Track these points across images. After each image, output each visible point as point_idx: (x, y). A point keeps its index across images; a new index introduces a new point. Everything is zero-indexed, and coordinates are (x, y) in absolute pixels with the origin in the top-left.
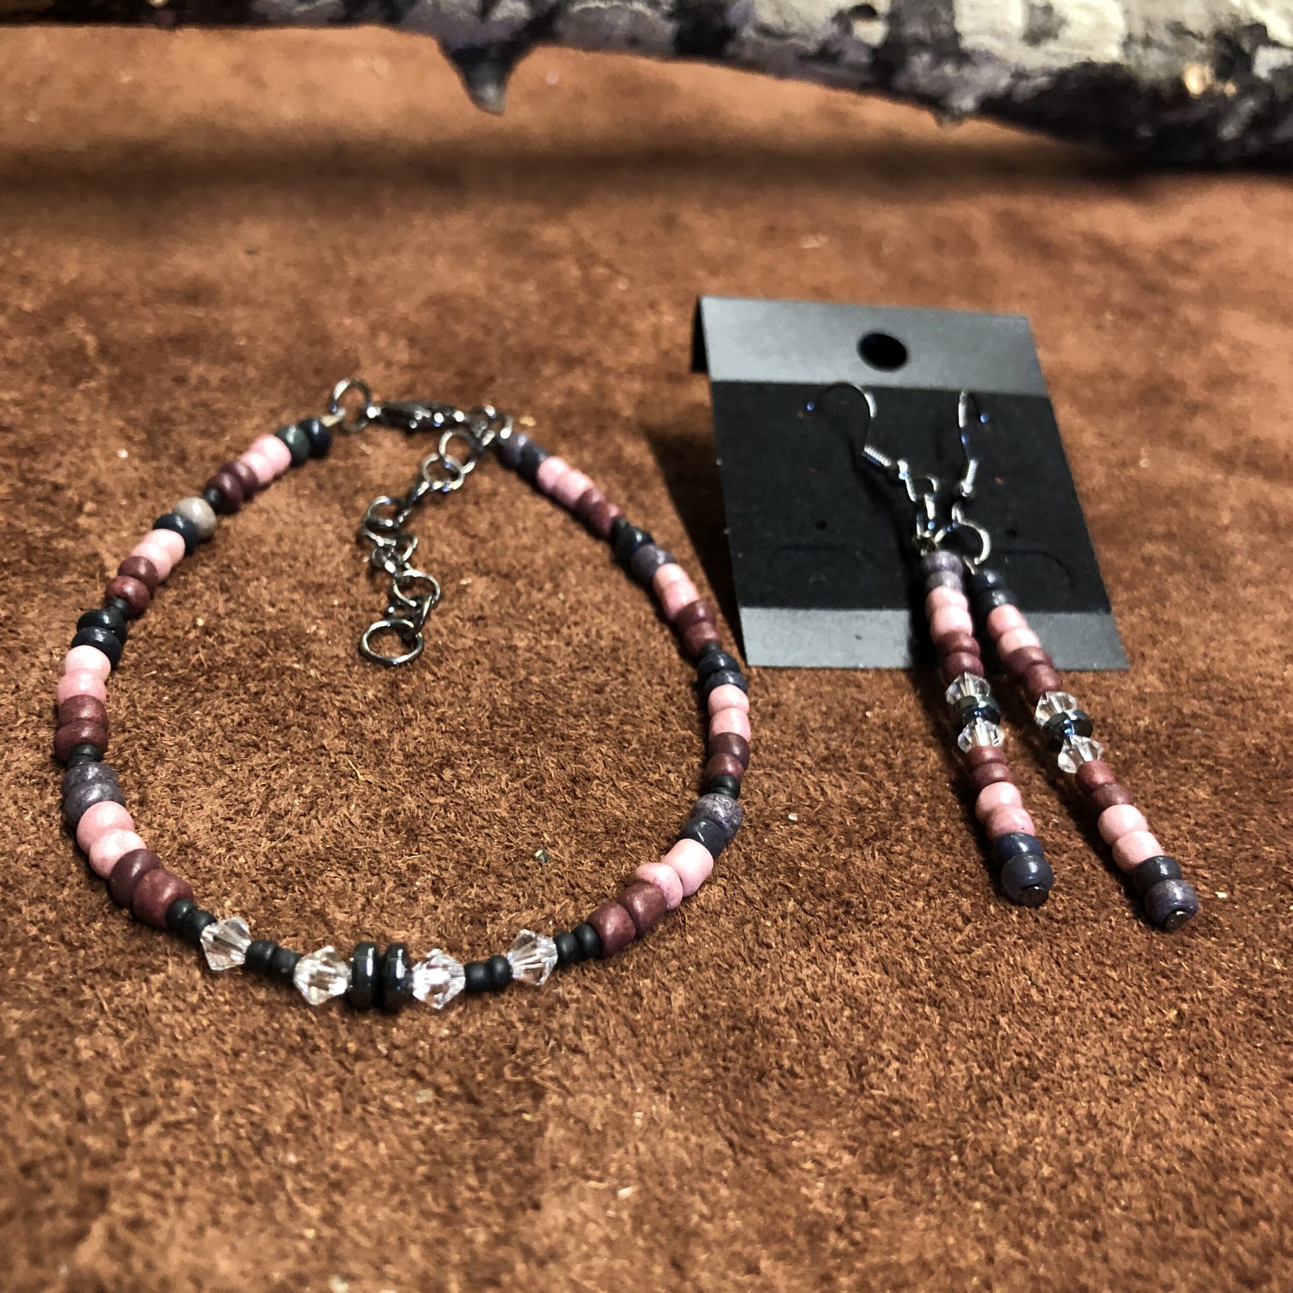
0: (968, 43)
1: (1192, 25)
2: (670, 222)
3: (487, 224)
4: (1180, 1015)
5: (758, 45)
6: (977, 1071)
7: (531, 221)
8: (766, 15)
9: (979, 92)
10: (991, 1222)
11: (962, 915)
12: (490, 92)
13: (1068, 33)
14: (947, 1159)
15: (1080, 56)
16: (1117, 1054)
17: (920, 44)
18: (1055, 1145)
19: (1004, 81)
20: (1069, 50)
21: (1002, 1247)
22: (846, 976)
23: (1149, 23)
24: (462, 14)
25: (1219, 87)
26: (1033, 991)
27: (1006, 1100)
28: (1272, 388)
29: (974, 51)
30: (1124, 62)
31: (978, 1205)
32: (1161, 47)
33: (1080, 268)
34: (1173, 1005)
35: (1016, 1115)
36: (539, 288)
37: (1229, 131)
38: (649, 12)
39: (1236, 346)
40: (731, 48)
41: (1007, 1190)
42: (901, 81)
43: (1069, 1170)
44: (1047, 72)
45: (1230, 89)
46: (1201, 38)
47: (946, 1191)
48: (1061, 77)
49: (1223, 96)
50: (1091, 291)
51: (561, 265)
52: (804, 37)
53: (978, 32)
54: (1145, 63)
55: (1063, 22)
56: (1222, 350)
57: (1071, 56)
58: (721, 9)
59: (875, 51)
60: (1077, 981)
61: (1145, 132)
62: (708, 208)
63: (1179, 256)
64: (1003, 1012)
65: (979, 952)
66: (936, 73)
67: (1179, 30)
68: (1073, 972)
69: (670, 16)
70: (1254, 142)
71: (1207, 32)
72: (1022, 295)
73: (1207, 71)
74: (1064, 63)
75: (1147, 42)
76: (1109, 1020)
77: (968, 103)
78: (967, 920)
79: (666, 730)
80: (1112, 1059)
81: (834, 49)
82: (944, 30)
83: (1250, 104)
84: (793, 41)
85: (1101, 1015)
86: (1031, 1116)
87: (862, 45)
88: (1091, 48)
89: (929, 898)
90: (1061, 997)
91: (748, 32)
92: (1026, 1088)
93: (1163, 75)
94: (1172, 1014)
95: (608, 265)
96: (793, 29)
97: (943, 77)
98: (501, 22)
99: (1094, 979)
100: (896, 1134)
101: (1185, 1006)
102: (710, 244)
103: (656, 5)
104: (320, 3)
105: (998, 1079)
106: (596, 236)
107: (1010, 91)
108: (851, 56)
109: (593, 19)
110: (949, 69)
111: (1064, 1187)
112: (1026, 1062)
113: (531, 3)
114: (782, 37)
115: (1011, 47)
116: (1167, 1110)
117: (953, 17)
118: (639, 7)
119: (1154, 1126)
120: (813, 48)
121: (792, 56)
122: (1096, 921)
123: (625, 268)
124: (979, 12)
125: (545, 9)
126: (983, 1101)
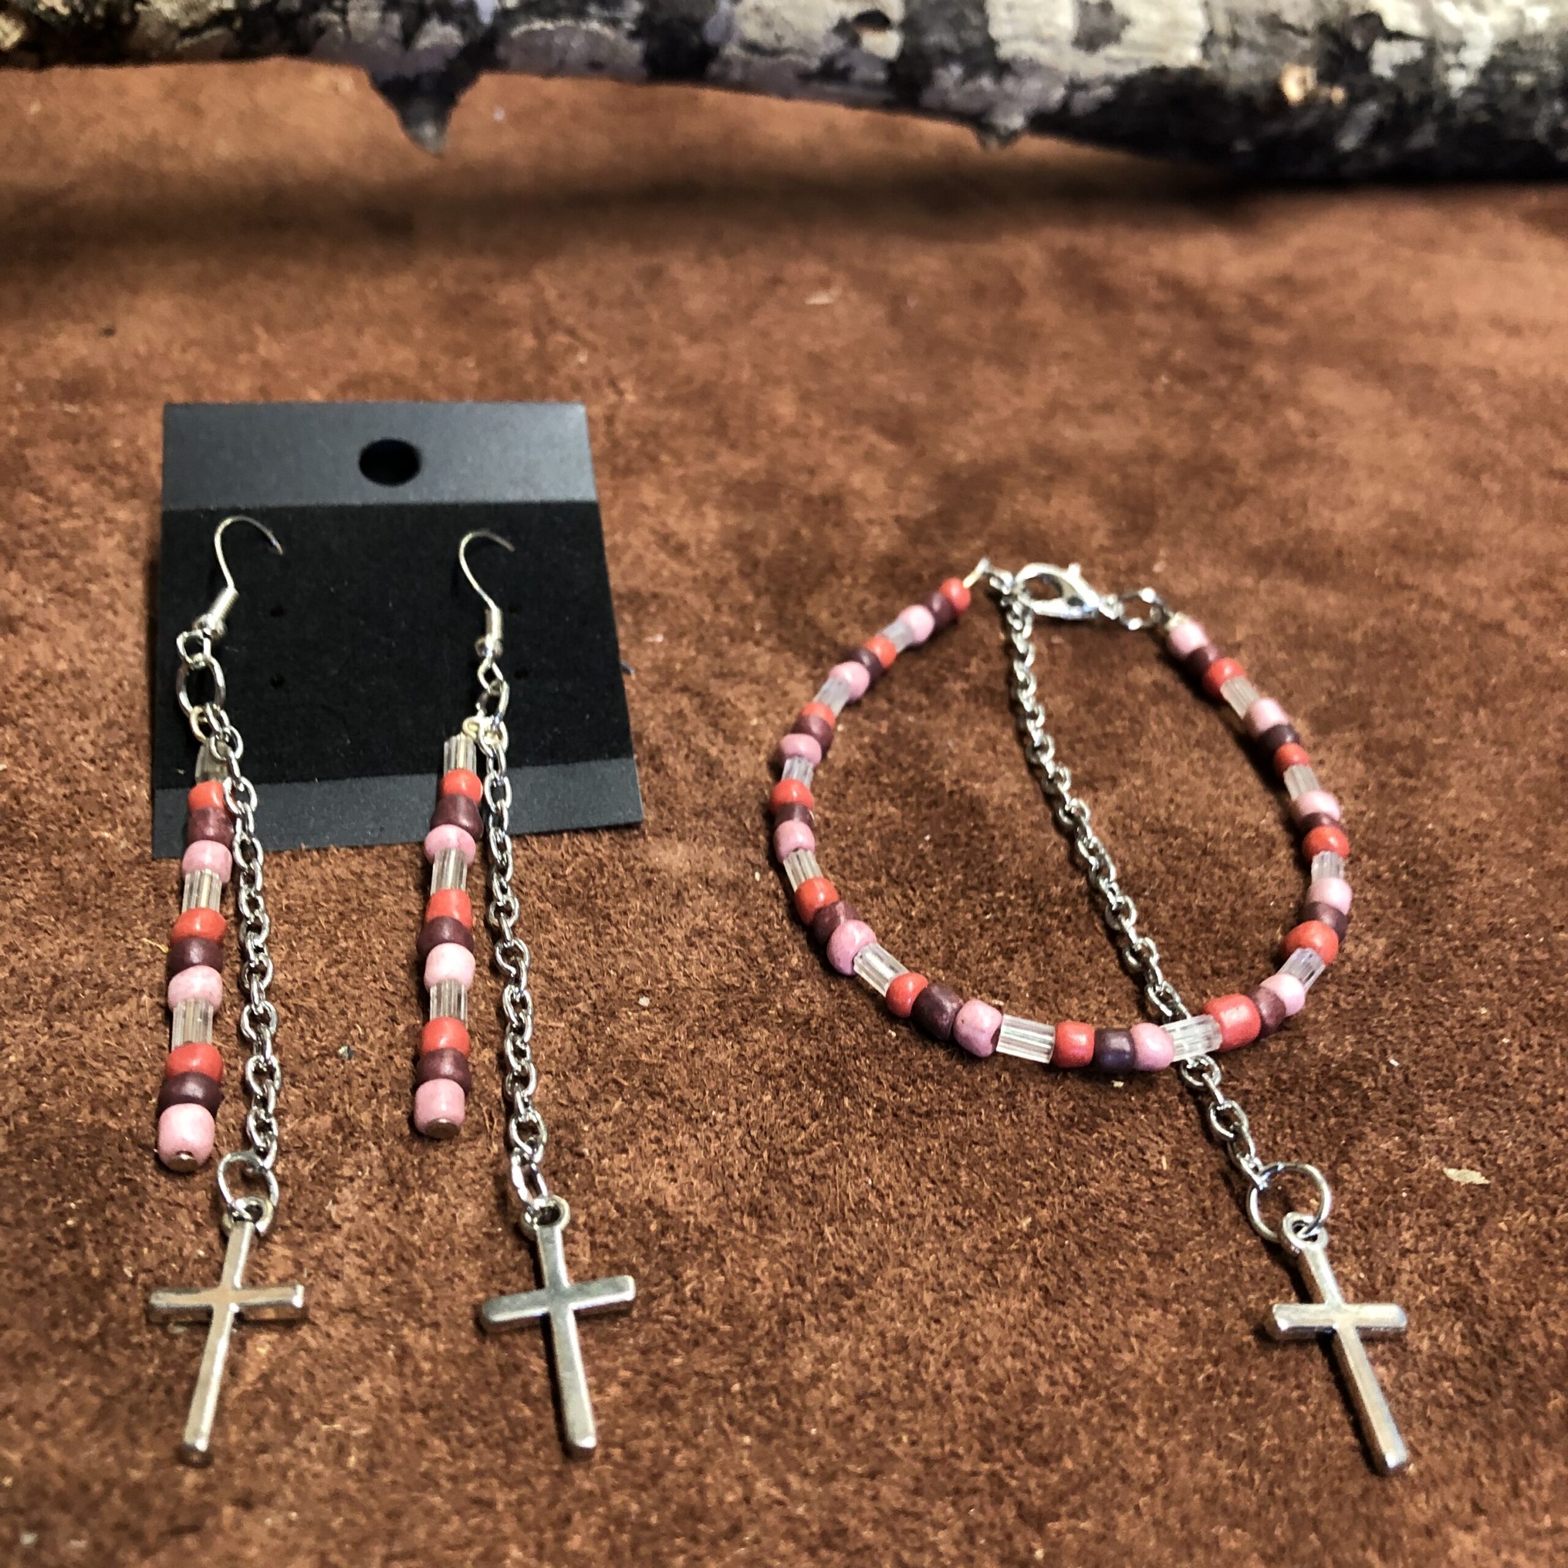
0: (1005, 51)
1: (1290, 17)
2: (653, 276)
3: (433, 284)
4: (1035, 1223)
5: (746, 64)
6: (786, 1288)
7: (488, 279)
8: (752, 30)
9: (1029, 107)
10: (756, 1458)
11: (812, 1109)
12: (429, 131)
13: (1131, 34)
14: (727, 1390)
15: (1149, 60)
16: (951, 1267)
17: (946, 56)
18: (853, 1371)
19: (1058, 94)
20: (1136, 54)
21: (763, 1486)
22: (661, 1183)
23: (1235, 17)
24: (381, 43)
25: (1324, 91)
26: (871, 1197)
27: (811, 1320)
28: (1345, 464)
29: (1014, 59)
30: (1207, 66)
31: (747, 1440)
32: (1253, 46)
33: (1143, 318)
34: (1029, 1211)
35: (817, 1337)
36: (480, 364)
37: (1349, 141)
38: (608, 32)
39: (1312, 412)
40: (714, 68)
41: (785, 1423)
42: (929, 97)
43: (860, 1399)
44: (1108, 80)
45: (1338, 94)
46: (1304, 33)
47: (718, 1425)
48: (1127, 87)
49: (1329, 102)
50: (1149, 347)
51: (514, 333)
52: (801, 52)
53: (1016, 38)
54: (1232, 65)
55: (1126, 22)
56: (1295, 418)
57: (1138, 62)
58: (696, 25)
59: (890, 66)
60: (925, 1183)
61: (1242, 146)
62: (702, 259)
63: (1272, 299)
64: (831, 1221)
65: (821, 1153)
66: (970, 86)
67: (1274, 24)
68: (923, 1174)
69: (633, 35)
70: (1383, 154)
71: (1310, 25)
72: (1065, 356)
73: (1309, 73)
74: (1131, 70)
75: (1235, 41)
76: (951, 1228)
77: (1017, 121)
78: (815, 1116)
80: (943, 1274)
81: (841, 64)
82: (975, 39)
83: (1370, 109)
84: (793, 58)
85: (943, 1221)
86: (834, 1339)
87: (872, 58)
88: (1162, 49)
89: (777, 1091)
90: (902, 1203)
91: (732, 50)
92: (836, 1307)
93: (1256, 79)
94: (1026, 1222)
95: (571, 332)
96: (787, 43)
97: (981, 91)
98: (429, 52)
99: (945, 1181)
100: (678, 1361)
101: (1044, 1212)
102: (698, 303)
103: (614, 23)
104: (207, 35)
105: (808, 1297)
106: (562, 297)
107: (1066, 104)
108: (863, 72)
109: (540, 42)
110: (986, 82)
111: (851, 1419)
112: (844, 1277)
113: (463, 27)
114: (775, 53)
115: (1060, 53)
116: (992, 1331)
117: (986, 21)
118: (595, 26)
119: (972, 1349)
120: (815, 64)
121: (790, 75)
122: (964, 1114)
123: (590, 336)
124: (1018, 13)
125: (480, 33)
126: (784, 1322)
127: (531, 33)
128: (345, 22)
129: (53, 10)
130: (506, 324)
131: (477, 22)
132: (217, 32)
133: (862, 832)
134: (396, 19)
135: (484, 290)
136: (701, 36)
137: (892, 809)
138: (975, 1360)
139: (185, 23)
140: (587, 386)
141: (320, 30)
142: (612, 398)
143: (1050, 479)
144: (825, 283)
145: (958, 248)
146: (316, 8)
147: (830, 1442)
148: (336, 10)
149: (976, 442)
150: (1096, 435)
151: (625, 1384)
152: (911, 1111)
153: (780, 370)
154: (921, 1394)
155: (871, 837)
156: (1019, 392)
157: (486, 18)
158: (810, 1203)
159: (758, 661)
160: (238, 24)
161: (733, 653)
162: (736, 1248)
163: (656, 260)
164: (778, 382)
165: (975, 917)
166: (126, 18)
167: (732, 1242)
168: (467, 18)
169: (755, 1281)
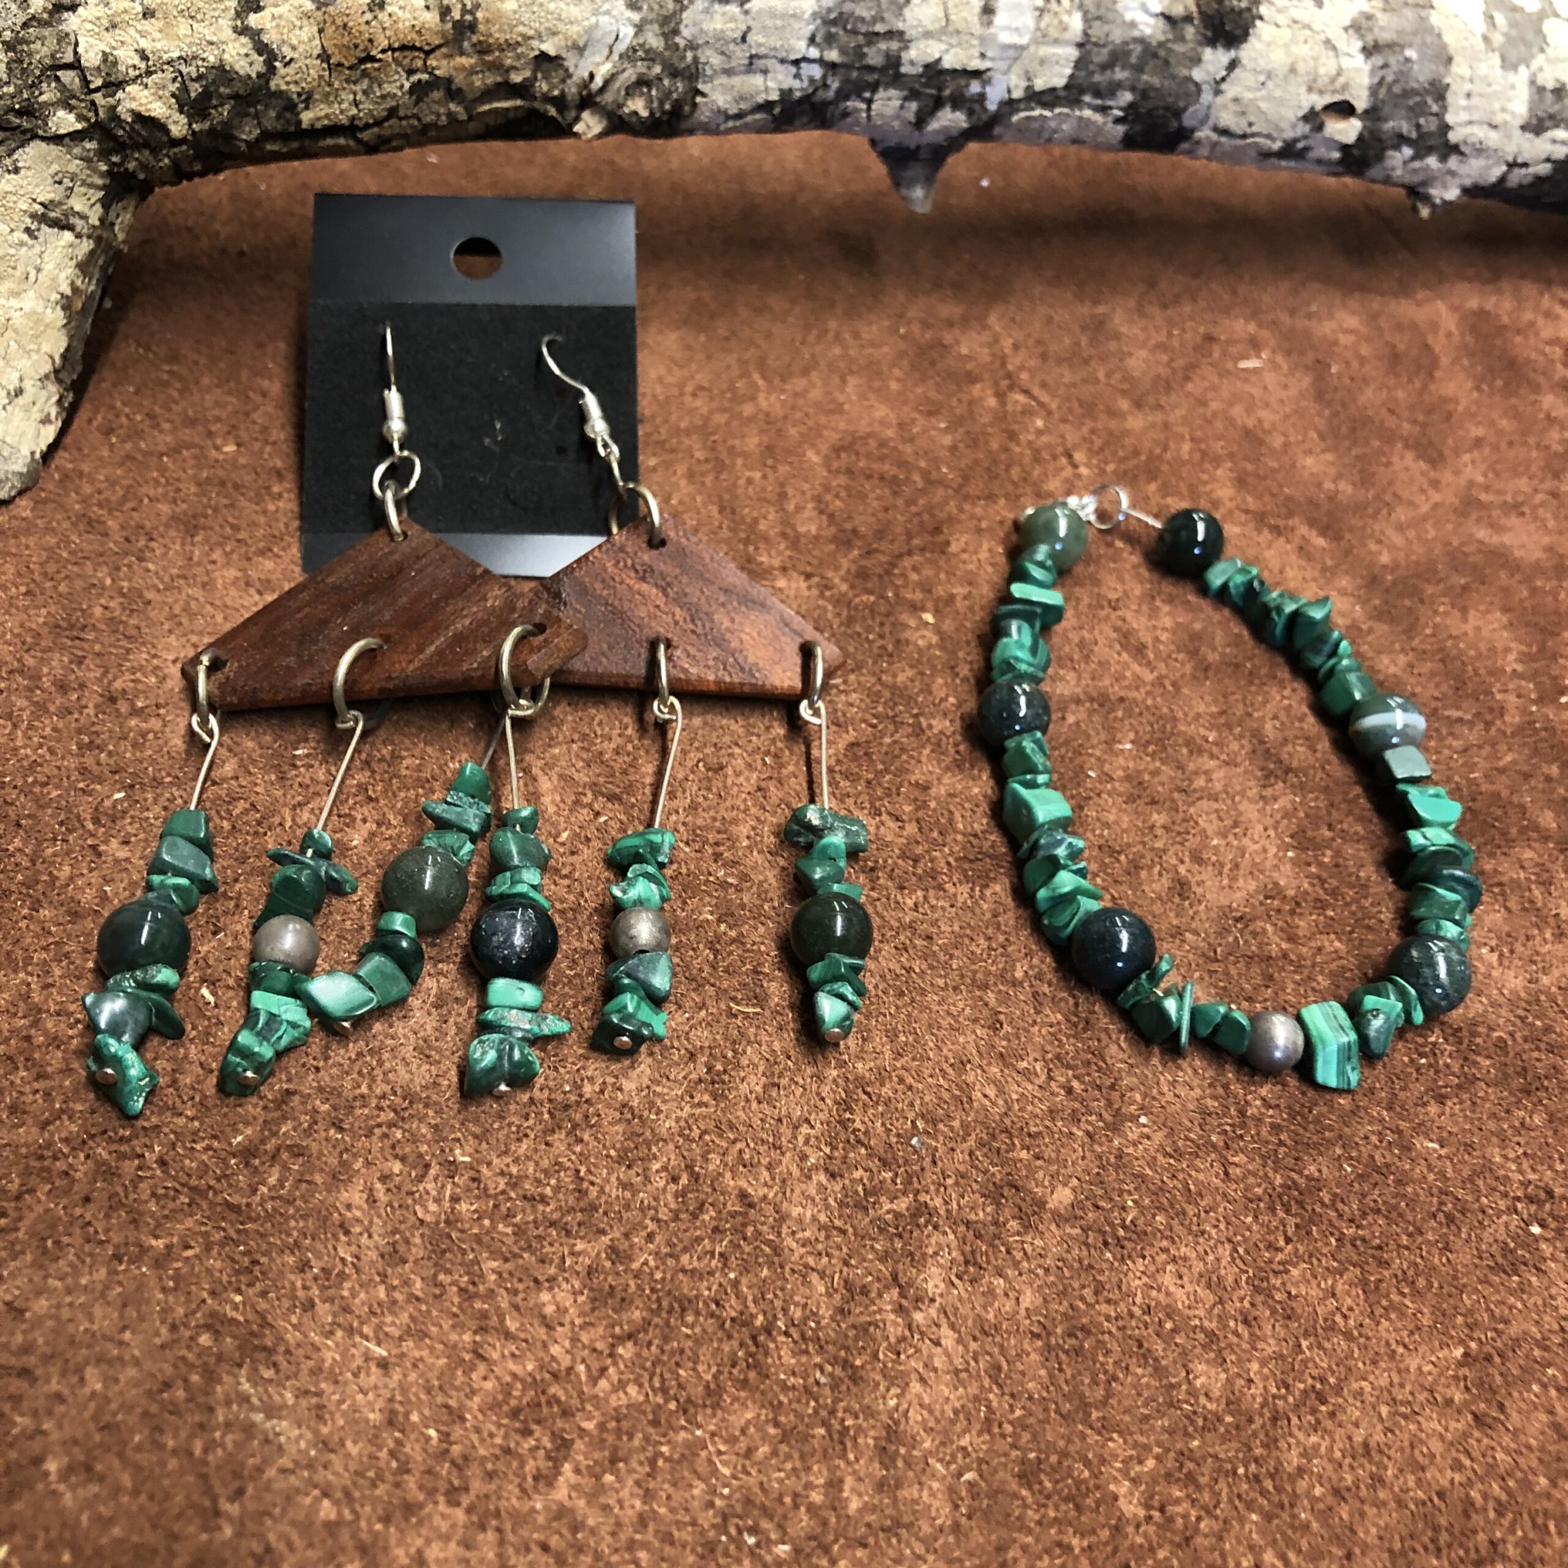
0: (1456, 135)
2: (1098, 327)
3: (903, 329)
4: (1466, 1354)
5: (1214, 144)
6: (1274, 1391)
8: (1227, 119)
9: (1468, 182)
10: (1262, 1533)
11: (1285, 1233)
12: (918, 193)
14: (1235, 1473)
16: (1402, 1386)
17: (1401, 140)
18: (1330, 1467)
19: (1498, 171)
22: (1172, 1289)
24: (896, 124)
26: (1338, 1318)
27: (1295, 1420)
29: (1463, 142)
31: (1254, 1517)
34: (1462, 1342)
35: (1301, 1436)
36: (950, 426)
38: (1098, 118)
40: (1185, 146)
41: (1282, 1506)
42: (1376, 170)
43: (1337, 1493)
44: (1548, 159)
47: (1230, 1501)
51: (977, 389)
52: (1268, 136)
53: (1467, 124)
58: (1178, 113)
59: (1347, 148)
60: (1379, 1311)
64: (1306, 1335)
66: (1417, 164)
76: (1401, 1350)
77: (1453, 193)
78: (1288, 1241)
79: (1038, 1012)
80: (1395, 1391)
81: (1301, 145)
82: (1430, 124)
84: (1257, 140)
85: (1394, 1346)
86: (1314, 1439)
87: (1331, 143)
91: (1205, 133)
92: (1314, 1411)
94: (1459, 1352)
95: (1026, 392)
96: (1257, 128)
97: (1425, 169)
98: (936, 132)
100: (1196, 1443)
101: (1473, 1345)
102: (1139, 362)
103: (1104, 110)
104: (749, 119)
105: (1291, 1399)
106: (1016, 347)
107: (1503, 179)
108: (1320, 152)
109: (1036, 125)
110: (1432, 161)
111: (1330, 1509)
112: (1318, 1386)
113: (970, 113)
114: (1244, 136)
115: (1509, 137)
116: (1436, 1446)
117: (1444, 108)
118: (1087, 113)
119: (1420, 1459)
120: (1277, 146)
121: (1253, 154)
122: (1407, 1248)
123: (1045, 398)
124: (1475, 101)
125: (984, 117)
126: (1275, 1419)
127: (1028, 118)
128: (869, 109)
129: (636, 113)
130: (972, 379)
131: (985, 110)
132: (758, 116)
133: (1314, 966)
134: (914, 106)
135: (948, 338)
136: (1180, 121)
137: (1337, 944)
138: (1423, 1469)
139: (734, 110)
140: (1045, 455)
141: (846, 114)
142: (1068, 472)
143: (1465, 588)
144: (1255, 345)
145: (1376, 303)
146: (847, 98)
147: (1315, 1525)
148: (864, 100)
149: (1398, 540)
150: (1507, 539)
151: (1158, 1458)
152: (1363, 1240)
153: (1218, 447)
154: (1382, 1495)
155: (1321, 972)
156: (1435, 484)
157: (992, 106)
158: (1289, 1318)
159: (1214, 776)
160: (777, 111)
161: (1192, 766)
162: (1233, 1352)
163: (1101, 309)
164: (1217, 461)
165: (1412, 1060)
166: (687, 108)
167: (1230, 1346)
168: (977, 107)
169: (1250, 1381)
